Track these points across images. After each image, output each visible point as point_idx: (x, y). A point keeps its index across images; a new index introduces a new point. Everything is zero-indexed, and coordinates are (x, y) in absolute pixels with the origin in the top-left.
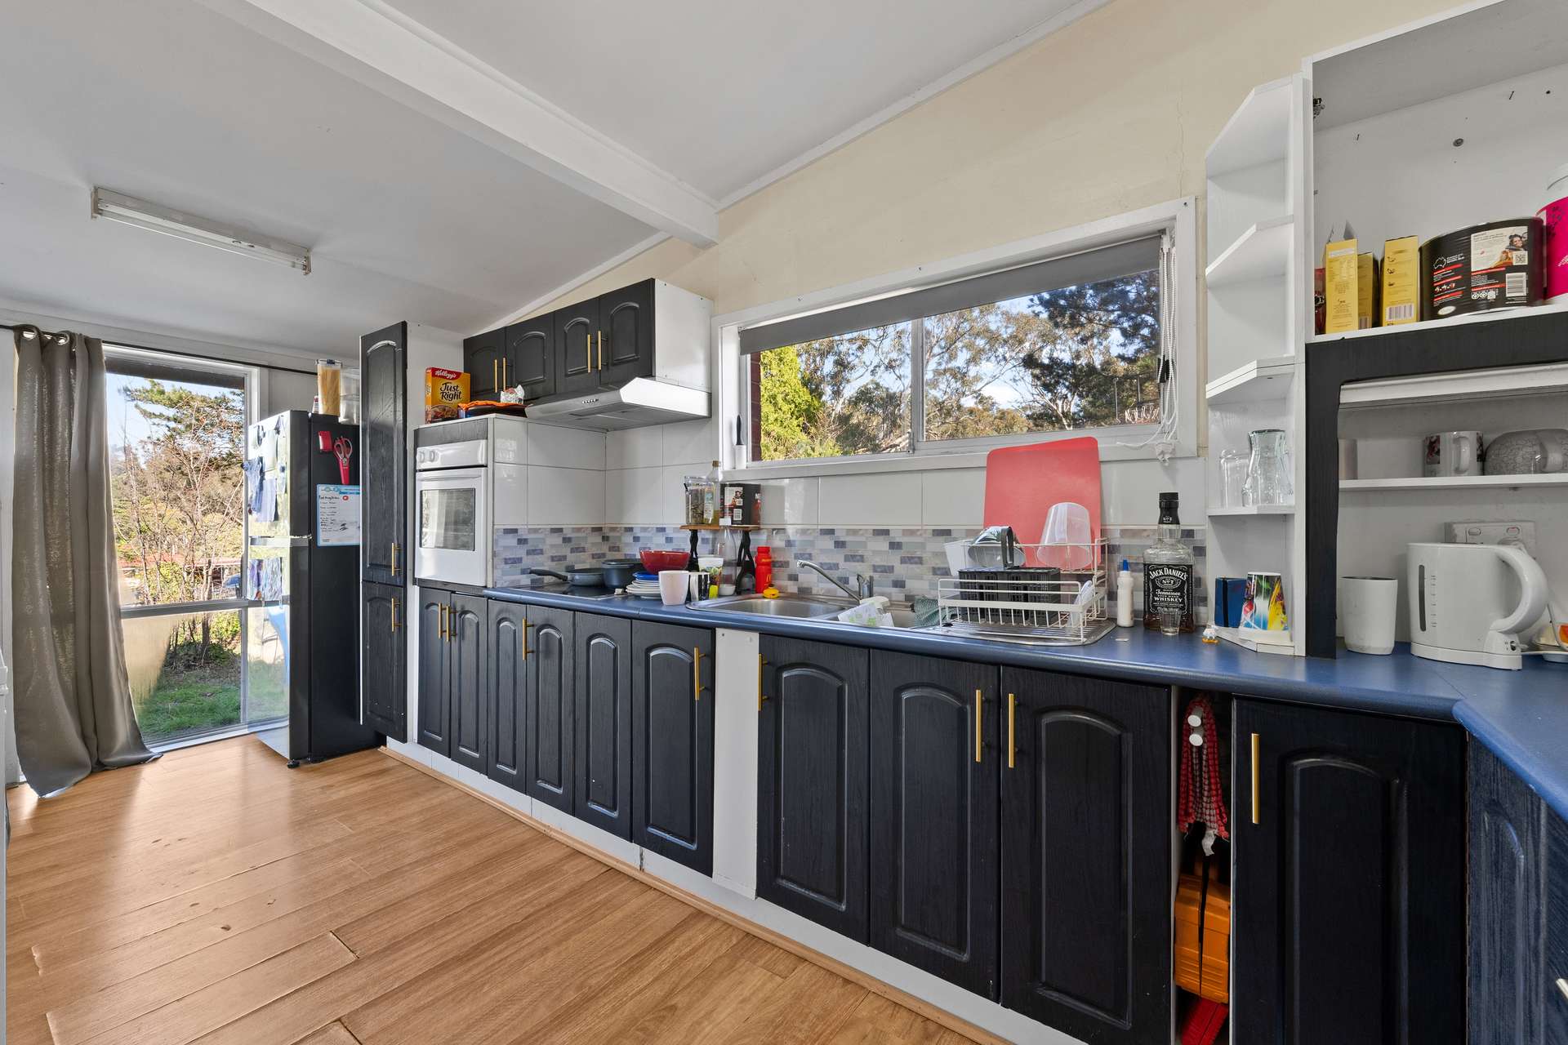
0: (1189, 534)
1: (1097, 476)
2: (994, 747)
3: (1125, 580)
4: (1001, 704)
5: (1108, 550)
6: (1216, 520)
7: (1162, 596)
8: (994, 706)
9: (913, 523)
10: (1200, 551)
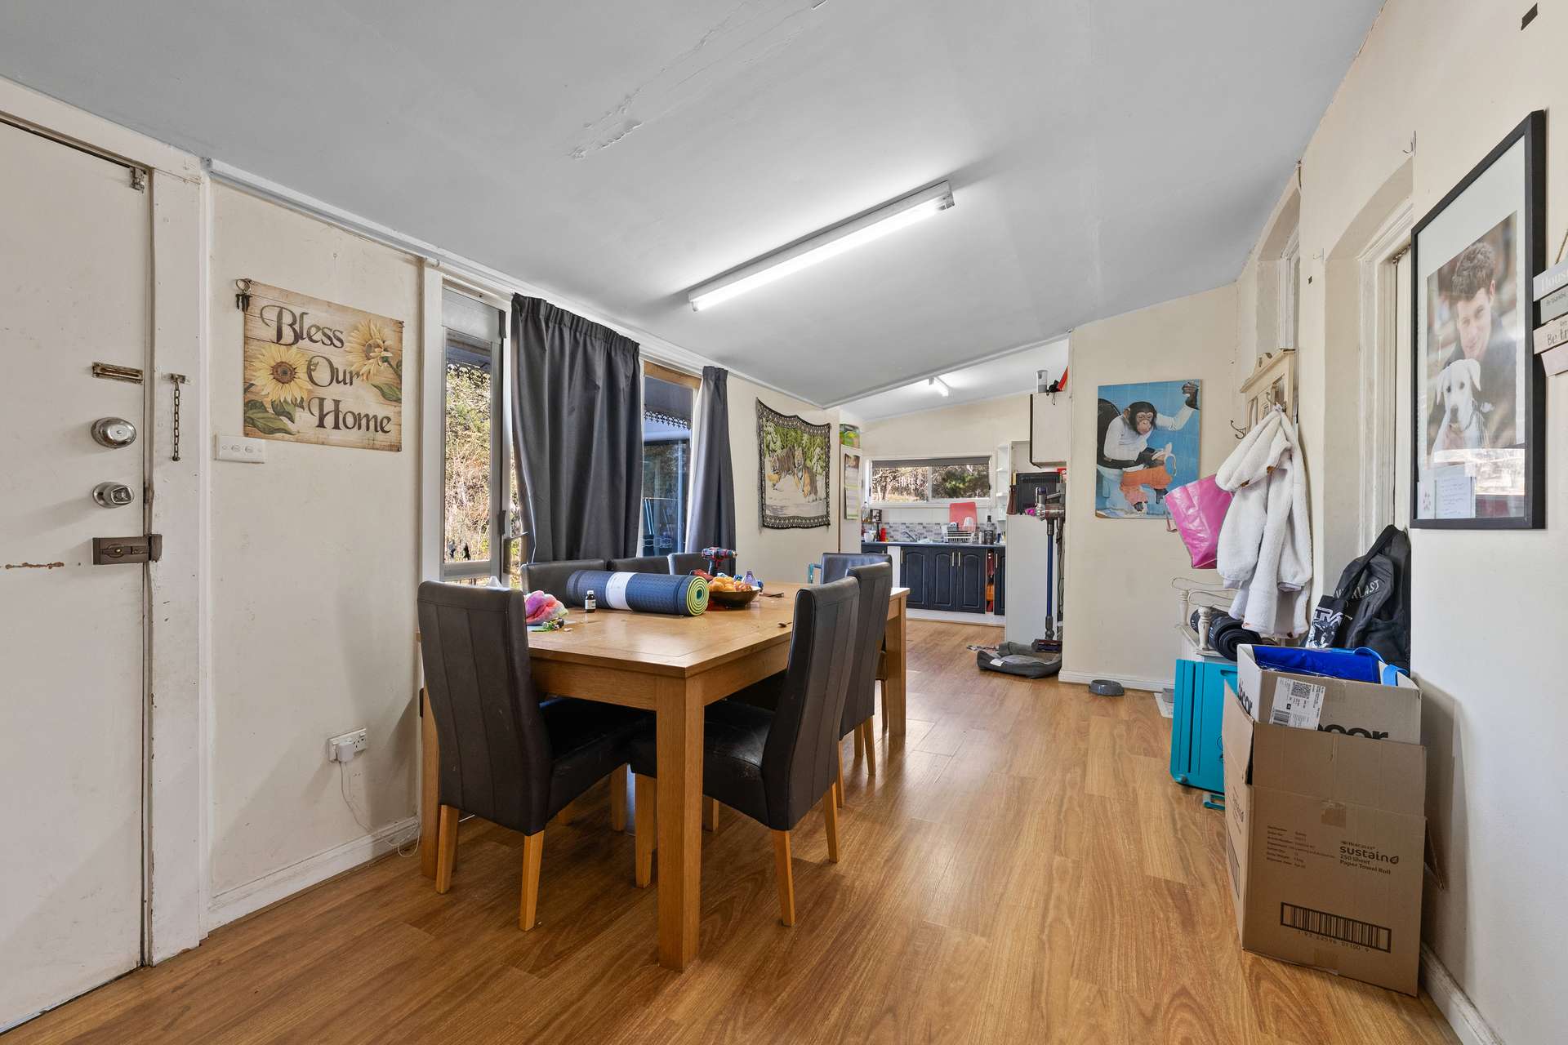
0: (993, 524)
1: (975, 511)
2: (956, 563)
3: (980, 534)
4: (957, 555)
5: (977, 528)
6: (999, 521)
7: (987, 537)
8: (956, 556)
9: (929, 521)
10: (996, 528)
